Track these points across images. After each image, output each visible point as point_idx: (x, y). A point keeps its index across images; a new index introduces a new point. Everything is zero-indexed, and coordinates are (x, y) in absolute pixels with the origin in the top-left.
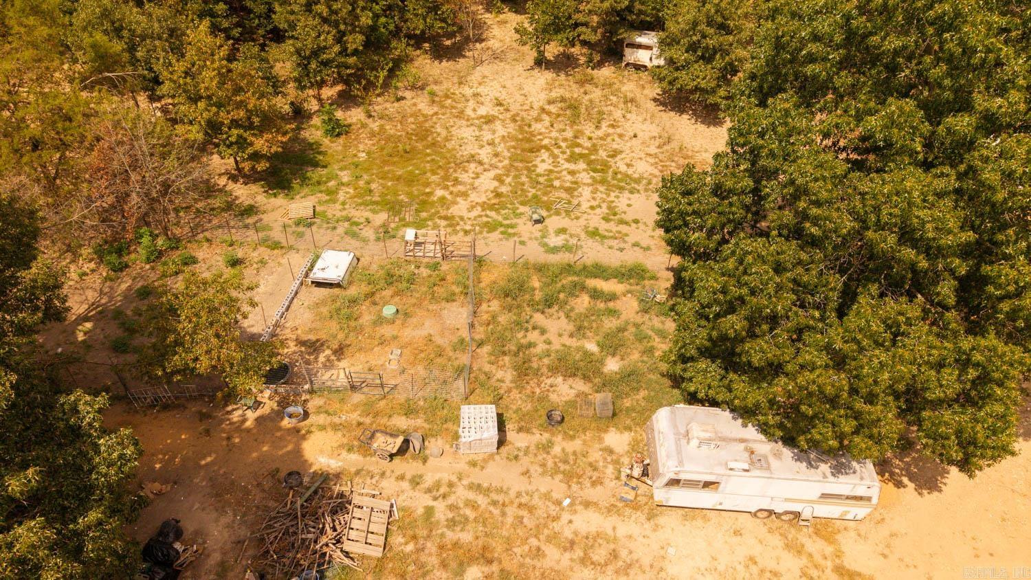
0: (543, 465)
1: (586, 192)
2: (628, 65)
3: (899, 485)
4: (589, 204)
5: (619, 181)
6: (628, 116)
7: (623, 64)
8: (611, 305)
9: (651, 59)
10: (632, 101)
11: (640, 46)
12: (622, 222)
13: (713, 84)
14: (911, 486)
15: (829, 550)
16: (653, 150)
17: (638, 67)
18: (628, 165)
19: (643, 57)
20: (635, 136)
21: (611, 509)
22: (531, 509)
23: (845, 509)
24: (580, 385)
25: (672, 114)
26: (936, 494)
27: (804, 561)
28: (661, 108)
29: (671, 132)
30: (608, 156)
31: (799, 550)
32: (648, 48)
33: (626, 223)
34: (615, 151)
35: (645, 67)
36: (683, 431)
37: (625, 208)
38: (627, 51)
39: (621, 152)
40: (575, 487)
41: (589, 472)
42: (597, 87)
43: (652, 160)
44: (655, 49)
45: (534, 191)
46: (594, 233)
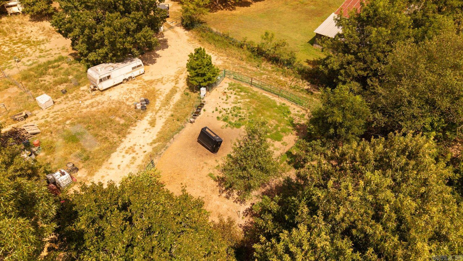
0: (69, 100)
1: (29, 50)
2: (11, 14)
3: (148, 65)
4: (32, 52)
5: (37, 43)
6: (24, 28)
7: (9, 15)
8: (60, 67)
9: (19, 9)
10: (22, 23)
11: (11, 6)
12: (46, 51)
13: (47, 6)
14: (151, 64)
15: (141, 80)
16: (41, 32)
17: (16, 14)
18: (36, 39)
19: (15, 9)
20: (32, 31)
21: (92, 98)
22: (73, 108)
23: (139, 70)
24: (65, 84)
25: (39, 22)
26: (156, 63)
27: (138, 84)
28: (34, 22)
29: (43, 26)
30: (28, 39)
31: (136, 83)
32: (15, 6)
33: (48, 51)
34: (28, 37)
35: (18, 13)
36: (96, 70)
37: (45, 48)
38: (8, 9)
39: (31, 37)
40: (80, 99)
41: (81, 96)
42: (5, 24)
43: (43, 35)
44: (18, 5)
45: (9, 56)
46: (40, 57)
